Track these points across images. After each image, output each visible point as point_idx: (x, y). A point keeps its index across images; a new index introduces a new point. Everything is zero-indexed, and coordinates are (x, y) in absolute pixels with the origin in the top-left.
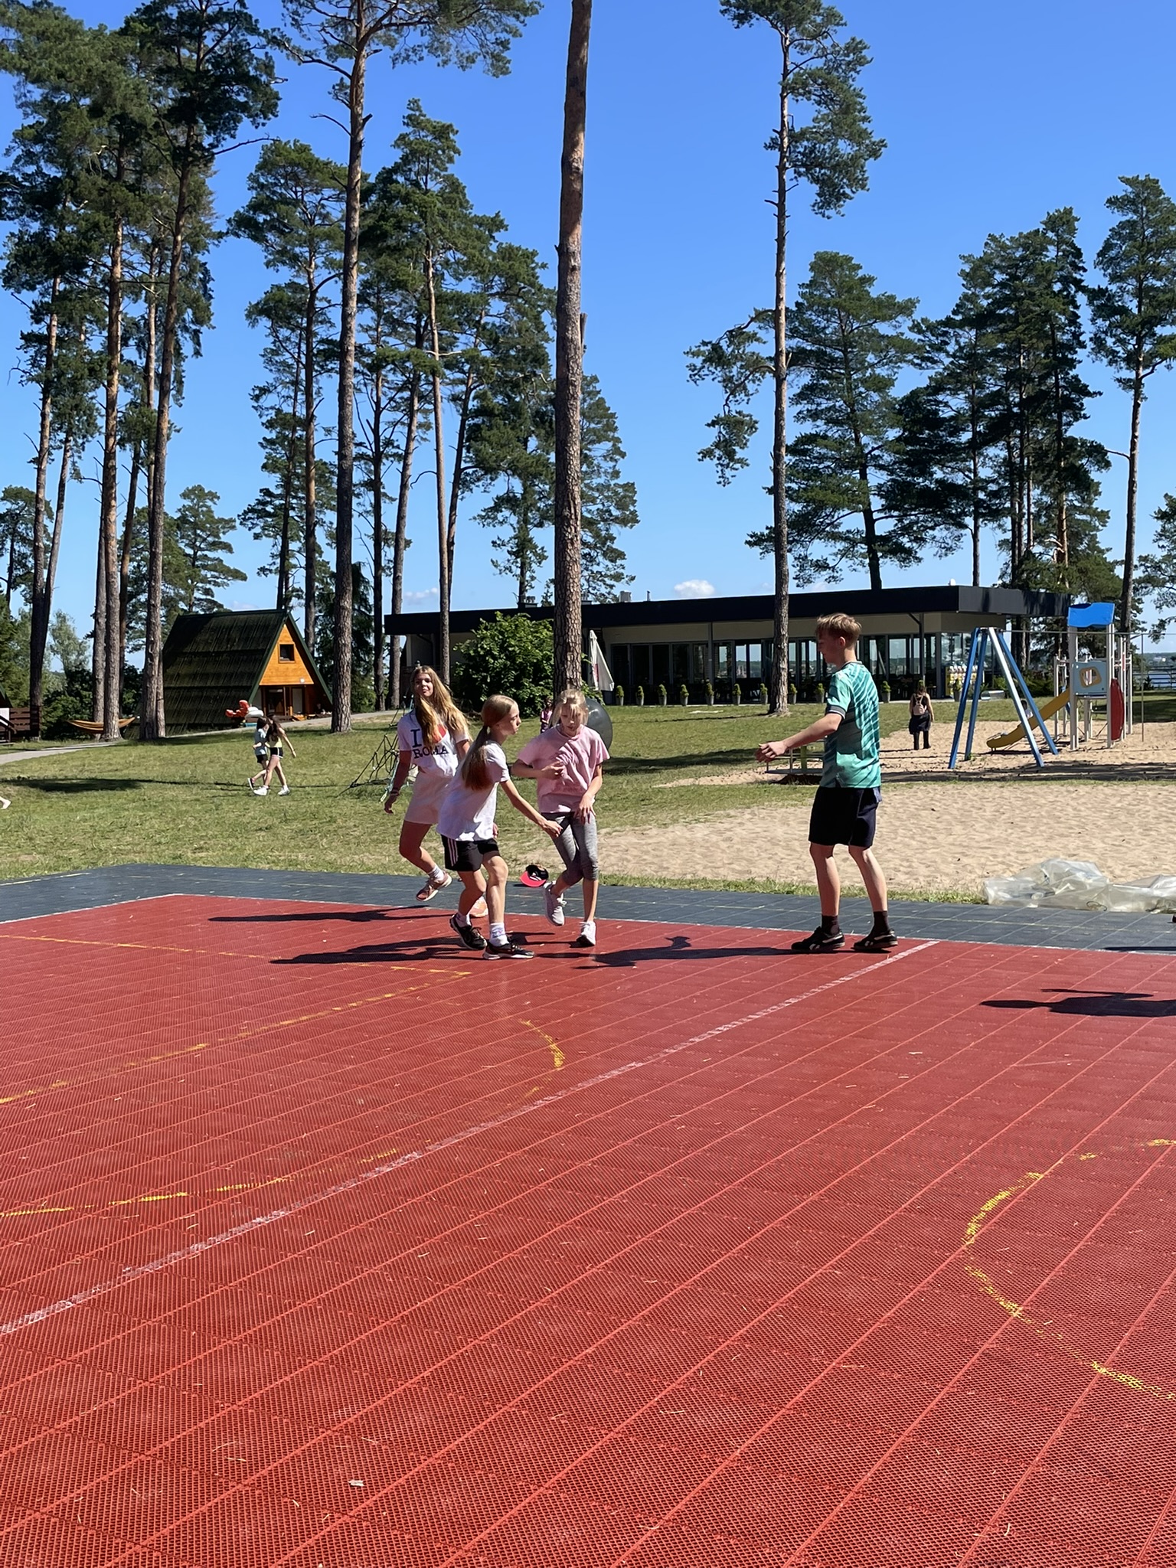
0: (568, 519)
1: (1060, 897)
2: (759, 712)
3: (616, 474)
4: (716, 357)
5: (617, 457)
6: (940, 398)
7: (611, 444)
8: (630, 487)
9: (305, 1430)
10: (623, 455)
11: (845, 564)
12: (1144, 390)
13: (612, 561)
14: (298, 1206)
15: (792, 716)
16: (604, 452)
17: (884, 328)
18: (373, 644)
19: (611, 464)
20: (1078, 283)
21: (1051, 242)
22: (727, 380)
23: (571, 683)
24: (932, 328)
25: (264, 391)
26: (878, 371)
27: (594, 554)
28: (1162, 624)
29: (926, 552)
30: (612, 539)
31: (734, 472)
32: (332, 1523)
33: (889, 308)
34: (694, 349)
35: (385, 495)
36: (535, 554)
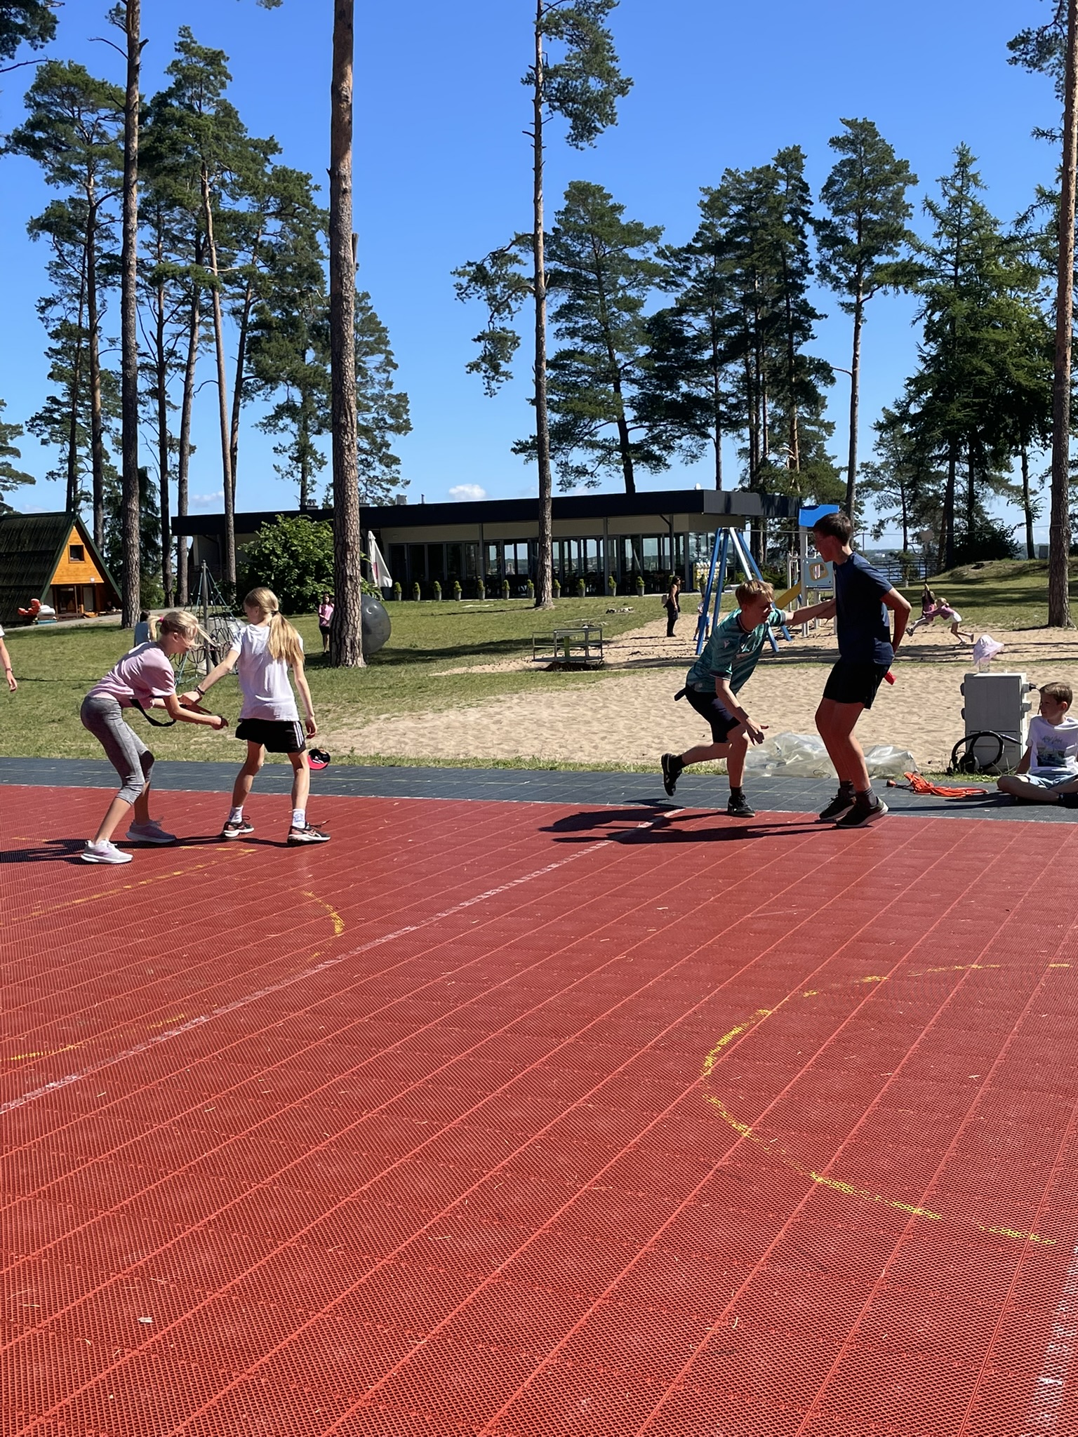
0: (344, 427)
1: (791, 766)
2: (526, 606)
3: (389, 385)
4: (480, 276)
5: (390, 369)
6: (684, 318)
7: (383, 356)
8: (402, 398)
9: (97, 1275)
10: (395, 366)
11: (602, 469)
12: (864, 313)
13: (387, 466)
14: (91, 1070)
15: (556, 609)
16: (377, 365)
17: (633, 253)
18: (161, 544)
19: (385, 375)
20: (805, 215)
21: (782, 177)
22: (491, 299)
23: (351, 580)
24: (676, 254)
25: (50, 302)
26: (629, 293)
27: (370, 459)
28: (882, 523)
29: (673, 459)
30: (388, 446)
31: (499, 384)
32: (122, 1358)
33: (638, 234)
34: (460, 270)
35: (169, 403)
36: (316, 460)
